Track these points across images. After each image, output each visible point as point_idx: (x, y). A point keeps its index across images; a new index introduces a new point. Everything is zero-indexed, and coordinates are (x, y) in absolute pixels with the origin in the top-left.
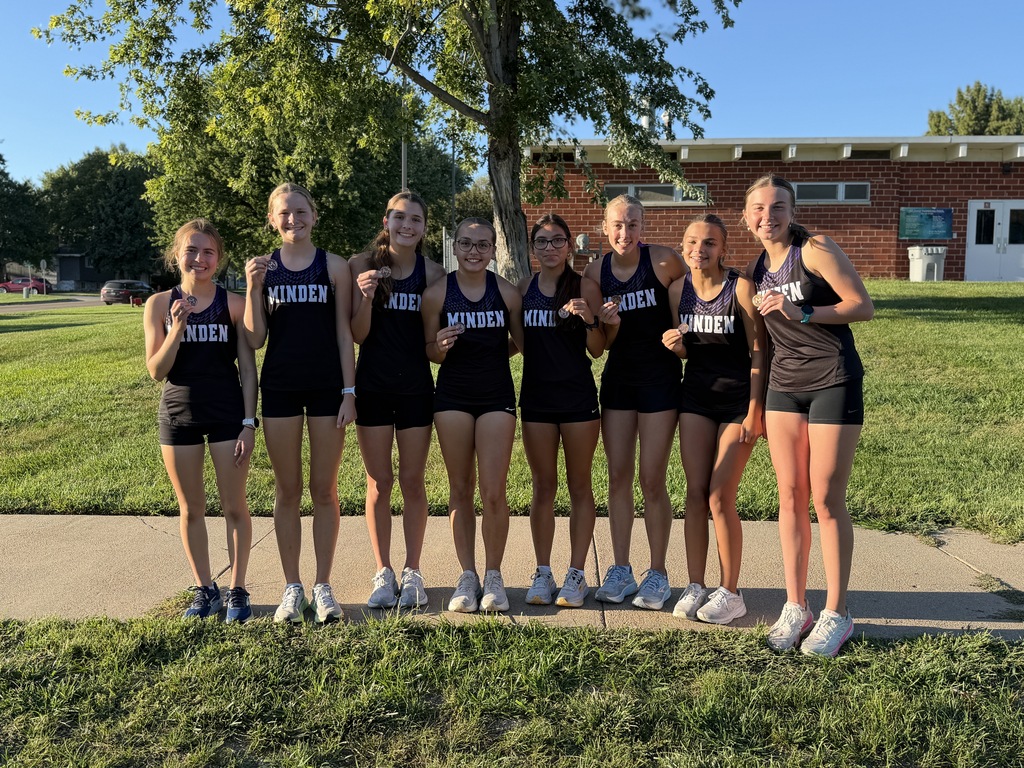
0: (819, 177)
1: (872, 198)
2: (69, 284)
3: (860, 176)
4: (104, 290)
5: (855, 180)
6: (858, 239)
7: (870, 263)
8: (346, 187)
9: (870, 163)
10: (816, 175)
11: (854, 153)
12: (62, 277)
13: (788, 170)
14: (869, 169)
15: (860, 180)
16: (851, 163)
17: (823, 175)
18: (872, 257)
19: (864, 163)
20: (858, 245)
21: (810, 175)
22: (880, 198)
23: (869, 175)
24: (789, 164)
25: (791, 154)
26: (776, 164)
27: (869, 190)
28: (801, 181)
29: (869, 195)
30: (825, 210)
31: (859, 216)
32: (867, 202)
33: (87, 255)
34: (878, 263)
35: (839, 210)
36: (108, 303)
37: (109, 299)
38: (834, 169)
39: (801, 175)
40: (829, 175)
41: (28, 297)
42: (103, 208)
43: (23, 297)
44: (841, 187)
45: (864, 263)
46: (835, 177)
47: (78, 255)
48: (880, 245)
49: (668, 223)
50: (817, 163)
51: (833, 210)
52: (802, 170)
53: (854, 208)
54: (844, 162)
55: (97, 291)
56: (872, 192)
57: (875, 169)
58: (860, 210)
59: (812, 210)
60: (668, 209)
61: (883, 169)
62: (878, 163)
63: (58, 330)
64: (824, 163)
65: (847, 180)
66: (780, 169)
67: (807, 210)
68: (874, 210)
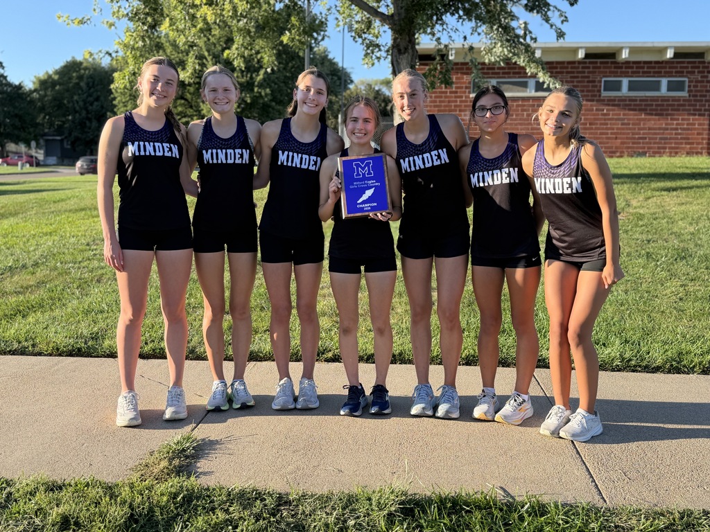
0: (646, 74)
1: (689, 91)
2: (53, 160)
3: (680, 74)
4: (79, 164)
5: (676, 76)
6: (677, 124)
7: (686, 143)
8: (261, 85)
9: (688, 63)
10: (644, 72)
11: (676, 55)
12: (47, 154)
13: (621, 68)
14: (687, 67)
15: (680, 76)
16: (673, 63)
17: (650, 72)
18: (688, 139)
19: (683, 62)
20: (677, 129)
21: (639, 72)
22: (696, 91)
23: (688, 72)
24: (623, 63)
25: (625, 55)
26: (612, 63)
27: (687, 84)
28: (632, 77)
29: (687, 89)
30: (651, 100)
31: (678, 105)
32: (685, 94)
33: (66, 137)
34: (693, 143)
35: (662, 100)
36: (82, 174)
37: (82, 171)
38: (659, 68)
39: (633, 72)
40: (654, 72)
41: (22, 169)
42: (77, 102)
43: (18, 169)
44: (664, 82)
45: (682, 143)
46: (659, 74)
47: (59, 138)
48: (695, 129)
49: (523, 110)
50: (645, 62)
51: (657, 101)
52: (632, 68)
53: (675, 99)
54: (668, 62)
55: (74, 165)
56: (689, 86)
57: (692, 67)
58: (679, 100)
59: (641, 100)
60: (523, 99)
61: (699, 67)
62: (695, 62)
63: (44, 193)
64: (650, 62)
65: (669, 76)
66: (615, 68)
67: (636, 100)
68: (691, 101)
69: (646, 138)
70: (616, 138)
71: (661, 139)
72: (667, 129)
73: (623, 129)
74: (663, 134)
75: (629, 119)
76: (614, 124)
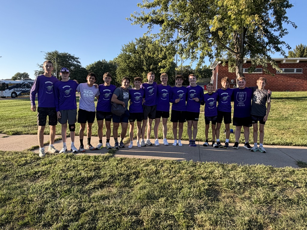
1: (303, 72)
3: (300, 67)
5: (299, 68)
7: (302, 87)
10: (289, 67)
11: (300, 62)
16: (300, 64)
18: (302, 86)
20: (299, 83)
21: (288, 67)
22: (305, 72)
23: (302, 67)
24: (283, 64)
25: (284, 62)
30: (291, 75)
31: (299, 76)
32: (302, 73)
34: (304, 87)
35: (295, 75)
38: (294, 65)
39: (286, 67)
40: (292, 67)
44: (295, 69)
45: (300, 87)
46: (294, 67)
48: (305, 83)
49: (252, 77)
50: (290, 64)
51: (293, 75)
52: (286, 65)
53: (298, 74)
54: (297, 64)
56: (303, 71)
57: (304, 65)
59: (288, 75)
61: (306, 65)
65: (297, 68)
66: (280, 65)
67: (287, 75)
68: (303, 75)
69: (289, 86)
70: (281, 86)
71: (294, 86)
72: (296, 83)
73: (283, 83)
74: (295, 84)
75: (284, 80)
76: (280, 82)
